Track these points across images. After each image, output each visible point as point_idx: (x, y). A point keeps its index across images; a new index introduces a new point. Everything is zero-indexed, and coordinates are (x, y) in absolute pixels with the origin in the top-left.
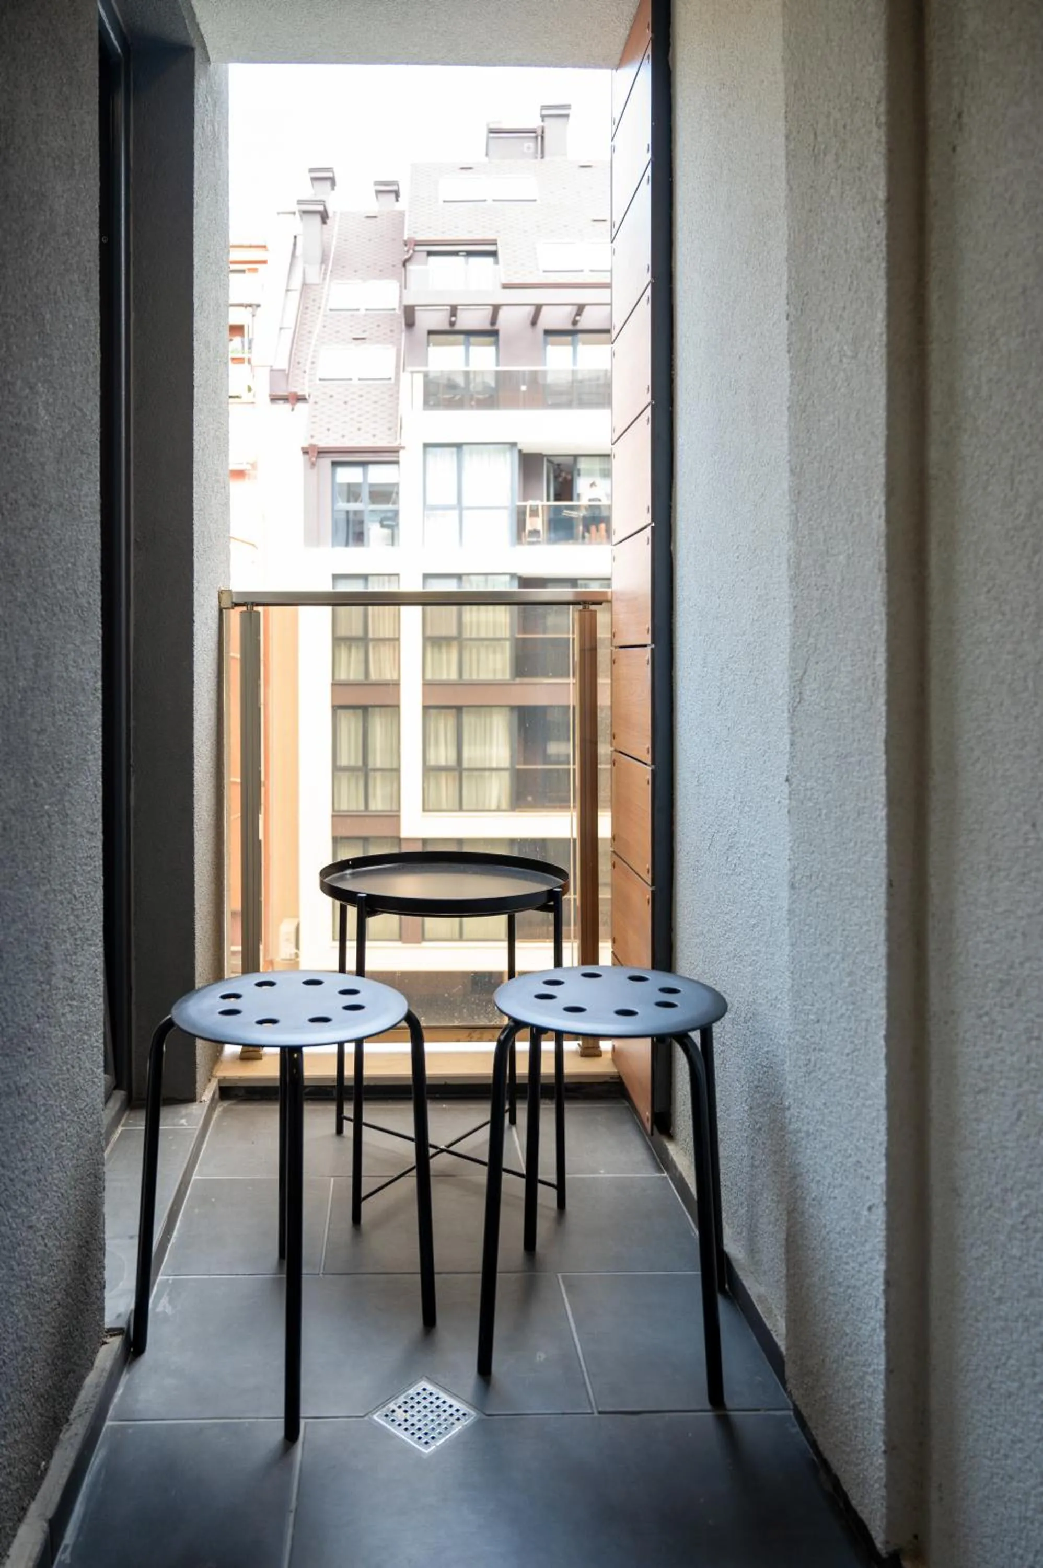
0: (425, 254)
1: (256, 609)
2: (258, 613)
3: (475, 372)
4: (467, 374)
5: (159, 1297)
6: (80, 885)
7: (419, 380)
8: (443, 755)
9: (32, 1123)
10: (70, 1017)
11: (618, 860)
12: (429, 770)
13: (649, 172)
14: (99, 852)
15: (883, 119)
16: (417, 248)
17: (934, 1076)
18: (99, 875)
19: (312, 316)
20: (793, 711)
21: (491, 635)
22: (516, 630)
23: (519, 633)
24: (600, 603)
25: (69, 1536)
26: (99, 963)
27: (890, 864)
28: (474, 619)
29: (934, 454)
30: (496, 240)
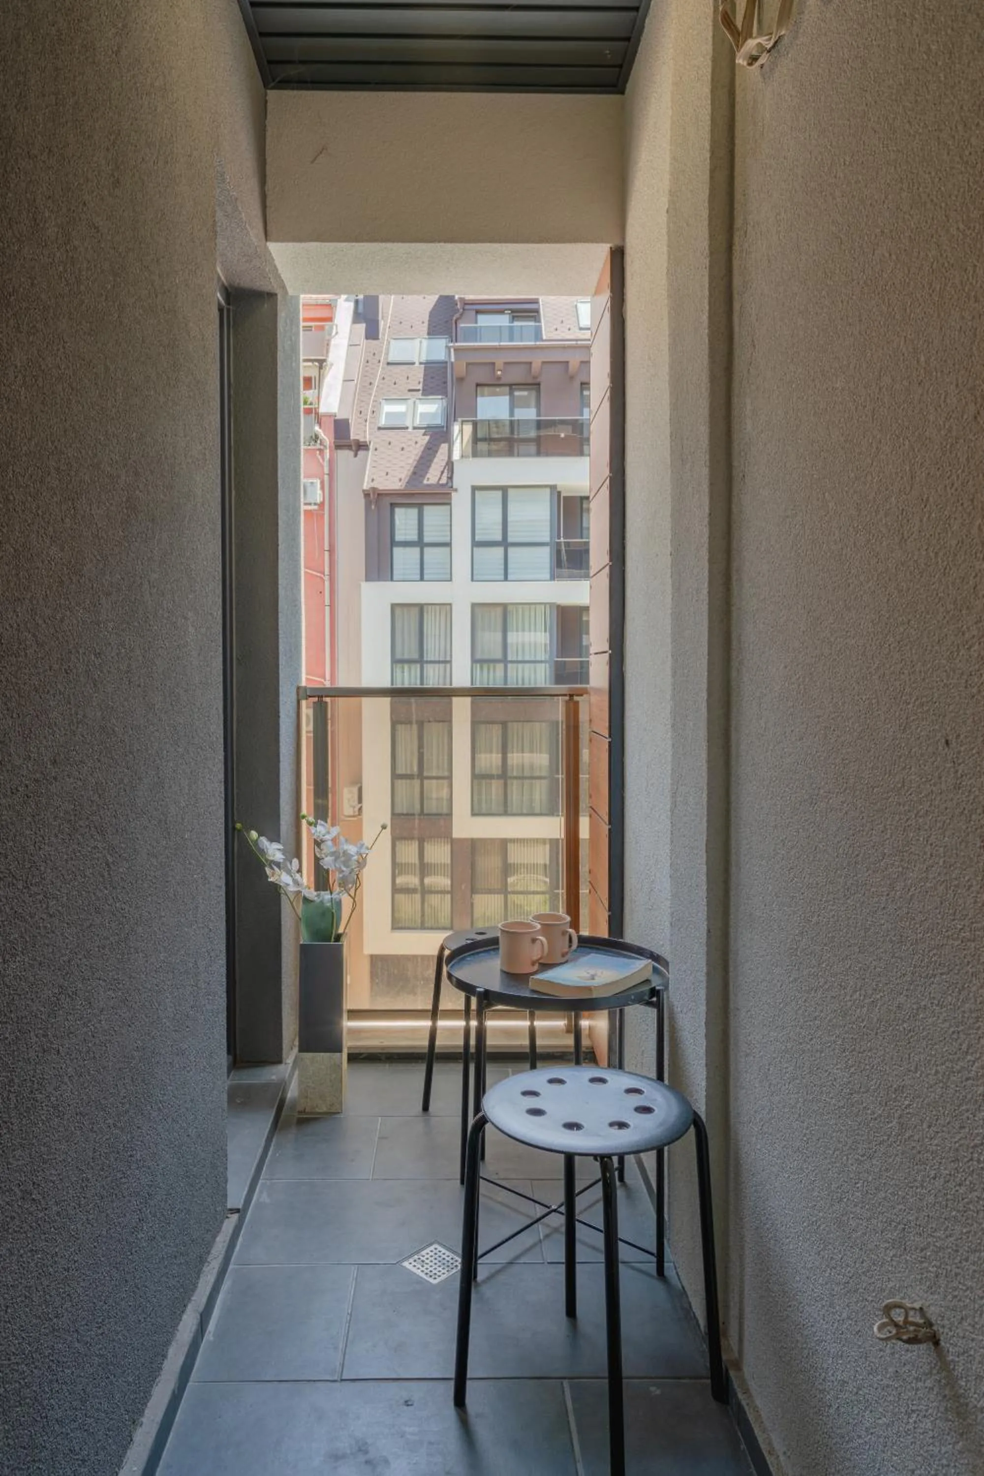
0: (474, 313)
1: (324, 699)
2: (326, 703)
3: (518, 420)
4: (512, 423)
5: (261, 1192)
6: (212, 921)
7: (468, 429)
8: (491, 760)
9: (188, 1072)
10: (209, 1007)
11: (592, 890)
12: (478, 777)
13: (608, 394)
14: (223, 899)
15: (708, 463)
16: (467, 307)
17: (732, 1047)
18: (223, 913)
19: (373, 369)
20: (672, 811)
21: (533, 659)
22: (555, 653)
23: (558, 657)
24: (581, 695)
25: (211, 1327)
26: (224, 970)
27: (709, 918)
28: (520, 640)
29: (734, 674)
30: (538, 299)
